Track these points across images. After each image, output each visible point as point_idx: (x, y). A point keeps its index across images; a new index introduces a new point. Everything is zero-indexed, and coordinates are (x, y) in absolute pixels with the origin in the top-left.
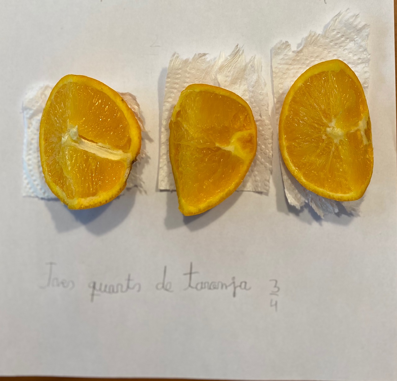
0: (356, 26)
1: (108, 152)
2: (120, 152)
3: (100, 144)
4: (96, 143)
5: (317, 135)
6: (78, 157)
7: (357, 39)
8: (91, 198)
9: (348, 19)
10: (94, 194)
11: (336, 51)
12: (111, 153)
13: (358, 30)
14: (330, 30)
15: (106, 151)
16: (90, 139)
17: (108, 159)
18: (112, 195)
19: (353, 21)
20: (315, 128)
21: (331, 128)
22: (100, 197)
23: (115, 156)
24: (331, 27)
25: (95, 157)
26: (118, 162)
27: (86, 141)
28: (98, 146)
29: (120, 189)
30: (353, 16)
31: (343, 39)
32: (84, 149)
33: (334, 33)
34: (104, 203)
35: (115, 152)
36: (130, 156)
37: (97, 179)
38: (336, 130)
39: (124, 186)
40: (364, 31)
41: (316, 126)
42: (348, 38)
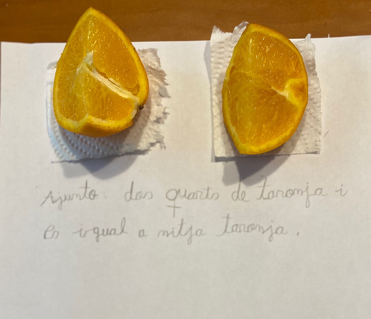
1: (118, 89)
23: (126, 95)
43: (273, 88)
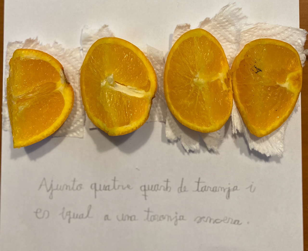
0: (238, 16)
1: (135, 91)
2: (143, 92)
3: (129, 87)
4: (126, 86)
5: (188, 84)
6: (115, 97)
7: (237, 25)
8: (126, 126)
9: (233, 10)
10: (128, 123)
11: (220, 31)
12: (137, 93)
13: (239, 19)
14: (219, 16)
15: (133, 91)
16: (122, 83)
17: (135, 97)
18: (140, 123)
19: (237, 12)
20: (186, 79)
21: (197, 79)
22: (132, 125)
23: (140, 94)
24: (220, 14)
25: (126, 96)
26: (142, 99)
27: (119, 85)
28: (127, 88)
29: (145, 119)
30: (237, 9)
31: (227, 23)
32: (118, 91)
33: (221, 18)
34: (135, 129)
35: (140, 92)
36: (150, 94)
37: (129, 112)
38: (200, 80)
39: (148, 116)
40: (243, 20)
41: (187, 77)
42: (230, 23)
43: (278, 83)
